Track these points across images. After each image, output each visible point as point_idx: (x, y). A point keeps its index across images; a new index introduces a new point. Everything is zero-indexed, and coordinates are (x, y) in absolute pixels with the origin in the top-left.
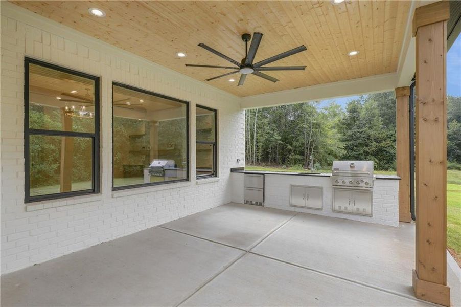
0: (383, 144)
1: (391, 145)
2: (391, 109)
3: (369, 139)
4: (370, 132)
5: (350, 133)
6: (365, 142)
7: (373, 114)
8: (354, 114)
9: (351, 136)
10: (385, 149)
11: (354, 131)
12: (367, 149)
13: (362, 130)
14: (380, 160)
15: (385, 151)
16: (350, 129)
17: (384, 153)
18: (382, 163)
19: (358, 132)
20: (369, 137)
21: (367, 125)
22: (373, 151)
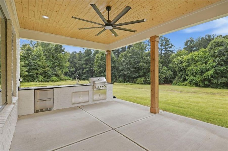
0: (46, 69)
1: (49, 70)
2: (49, 53)
3: (38, 66)
4: (40, 63)
5: (27, 62)
6: (36, 68)
7: (41, 54)
8: (30, 52)
9: (28, 64)
10: (46, 72)
11: (29, 61)
12: (37, 72)
13: (35, 61)
14: (44, 77)
15: (46, 73)
16: (27, 60)
17: (46, 74)
18: (45, 79)
19: (32, 62)
20: (38, 65)
21: (38, 59)
22: (41, 73)
